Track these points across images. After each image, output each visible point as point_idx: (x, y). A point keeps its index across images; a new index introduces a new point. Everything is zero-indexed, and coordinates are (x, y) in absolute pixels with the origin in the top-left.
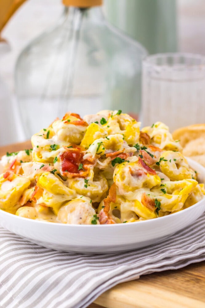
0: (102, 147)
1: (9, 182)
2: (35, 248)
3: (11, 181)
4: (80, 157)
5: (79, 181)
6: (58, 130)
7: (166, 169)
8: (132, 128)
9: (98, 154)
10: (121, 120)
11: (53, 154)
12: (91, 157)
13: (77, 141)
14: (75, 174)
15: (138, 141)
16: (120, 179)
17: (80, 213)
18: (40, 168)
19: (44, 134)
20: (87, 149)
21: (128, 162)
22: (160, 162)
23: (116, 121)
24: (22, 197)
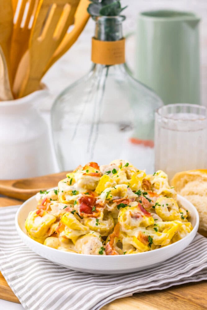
0: (110, 195)
1: (40, 217)
2: (58, 268)
3: (42, 216)
4: (94, 202)
5: (92, 220)
6: (78, 180)
7: (159, 212)
8: (136, 177)
9: (107, 200)
10: (128, 171)
11: (74, 198)
12: (102, 202)
13: (92, 189)
14: (89, 215)
15: (141, 187)
16: (122, 220)
17: (91, 245)
18: (64, 208)
19: (68, 181)
20: (99, 195)
21: (130, 206)
22: (155, 206)
23: (124, 172)
24: (49, 229)
